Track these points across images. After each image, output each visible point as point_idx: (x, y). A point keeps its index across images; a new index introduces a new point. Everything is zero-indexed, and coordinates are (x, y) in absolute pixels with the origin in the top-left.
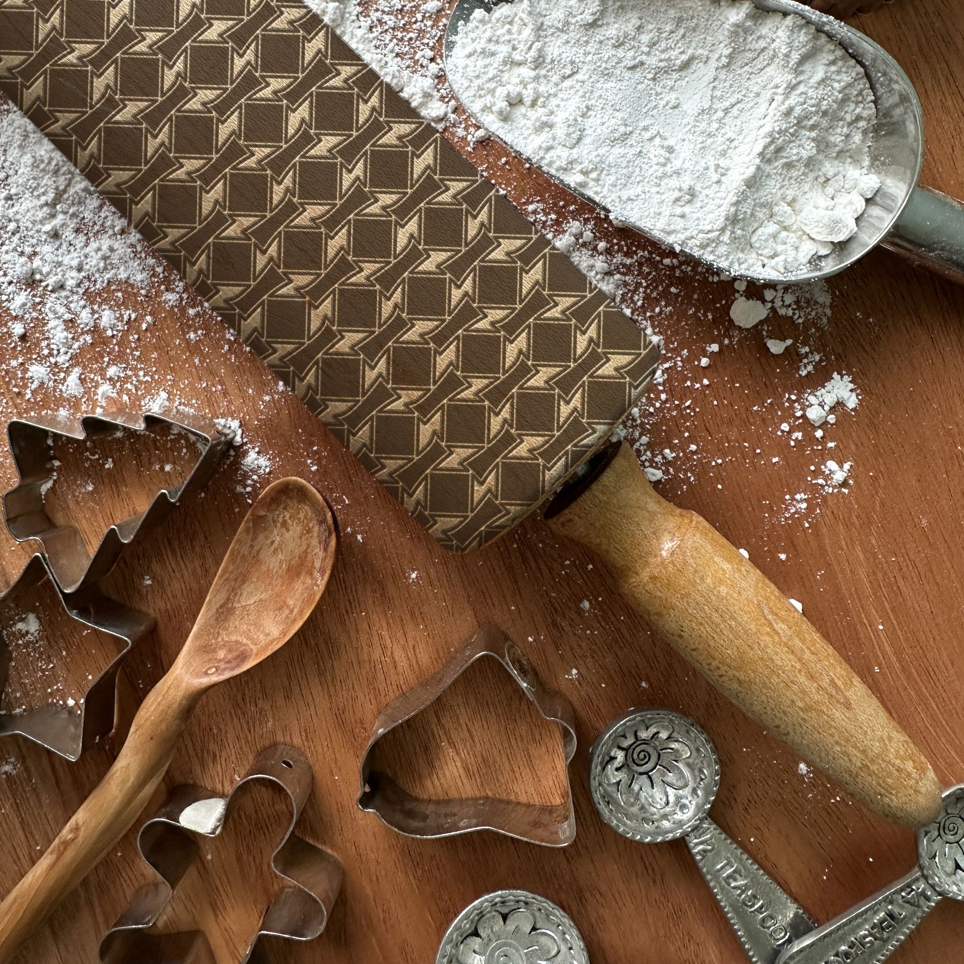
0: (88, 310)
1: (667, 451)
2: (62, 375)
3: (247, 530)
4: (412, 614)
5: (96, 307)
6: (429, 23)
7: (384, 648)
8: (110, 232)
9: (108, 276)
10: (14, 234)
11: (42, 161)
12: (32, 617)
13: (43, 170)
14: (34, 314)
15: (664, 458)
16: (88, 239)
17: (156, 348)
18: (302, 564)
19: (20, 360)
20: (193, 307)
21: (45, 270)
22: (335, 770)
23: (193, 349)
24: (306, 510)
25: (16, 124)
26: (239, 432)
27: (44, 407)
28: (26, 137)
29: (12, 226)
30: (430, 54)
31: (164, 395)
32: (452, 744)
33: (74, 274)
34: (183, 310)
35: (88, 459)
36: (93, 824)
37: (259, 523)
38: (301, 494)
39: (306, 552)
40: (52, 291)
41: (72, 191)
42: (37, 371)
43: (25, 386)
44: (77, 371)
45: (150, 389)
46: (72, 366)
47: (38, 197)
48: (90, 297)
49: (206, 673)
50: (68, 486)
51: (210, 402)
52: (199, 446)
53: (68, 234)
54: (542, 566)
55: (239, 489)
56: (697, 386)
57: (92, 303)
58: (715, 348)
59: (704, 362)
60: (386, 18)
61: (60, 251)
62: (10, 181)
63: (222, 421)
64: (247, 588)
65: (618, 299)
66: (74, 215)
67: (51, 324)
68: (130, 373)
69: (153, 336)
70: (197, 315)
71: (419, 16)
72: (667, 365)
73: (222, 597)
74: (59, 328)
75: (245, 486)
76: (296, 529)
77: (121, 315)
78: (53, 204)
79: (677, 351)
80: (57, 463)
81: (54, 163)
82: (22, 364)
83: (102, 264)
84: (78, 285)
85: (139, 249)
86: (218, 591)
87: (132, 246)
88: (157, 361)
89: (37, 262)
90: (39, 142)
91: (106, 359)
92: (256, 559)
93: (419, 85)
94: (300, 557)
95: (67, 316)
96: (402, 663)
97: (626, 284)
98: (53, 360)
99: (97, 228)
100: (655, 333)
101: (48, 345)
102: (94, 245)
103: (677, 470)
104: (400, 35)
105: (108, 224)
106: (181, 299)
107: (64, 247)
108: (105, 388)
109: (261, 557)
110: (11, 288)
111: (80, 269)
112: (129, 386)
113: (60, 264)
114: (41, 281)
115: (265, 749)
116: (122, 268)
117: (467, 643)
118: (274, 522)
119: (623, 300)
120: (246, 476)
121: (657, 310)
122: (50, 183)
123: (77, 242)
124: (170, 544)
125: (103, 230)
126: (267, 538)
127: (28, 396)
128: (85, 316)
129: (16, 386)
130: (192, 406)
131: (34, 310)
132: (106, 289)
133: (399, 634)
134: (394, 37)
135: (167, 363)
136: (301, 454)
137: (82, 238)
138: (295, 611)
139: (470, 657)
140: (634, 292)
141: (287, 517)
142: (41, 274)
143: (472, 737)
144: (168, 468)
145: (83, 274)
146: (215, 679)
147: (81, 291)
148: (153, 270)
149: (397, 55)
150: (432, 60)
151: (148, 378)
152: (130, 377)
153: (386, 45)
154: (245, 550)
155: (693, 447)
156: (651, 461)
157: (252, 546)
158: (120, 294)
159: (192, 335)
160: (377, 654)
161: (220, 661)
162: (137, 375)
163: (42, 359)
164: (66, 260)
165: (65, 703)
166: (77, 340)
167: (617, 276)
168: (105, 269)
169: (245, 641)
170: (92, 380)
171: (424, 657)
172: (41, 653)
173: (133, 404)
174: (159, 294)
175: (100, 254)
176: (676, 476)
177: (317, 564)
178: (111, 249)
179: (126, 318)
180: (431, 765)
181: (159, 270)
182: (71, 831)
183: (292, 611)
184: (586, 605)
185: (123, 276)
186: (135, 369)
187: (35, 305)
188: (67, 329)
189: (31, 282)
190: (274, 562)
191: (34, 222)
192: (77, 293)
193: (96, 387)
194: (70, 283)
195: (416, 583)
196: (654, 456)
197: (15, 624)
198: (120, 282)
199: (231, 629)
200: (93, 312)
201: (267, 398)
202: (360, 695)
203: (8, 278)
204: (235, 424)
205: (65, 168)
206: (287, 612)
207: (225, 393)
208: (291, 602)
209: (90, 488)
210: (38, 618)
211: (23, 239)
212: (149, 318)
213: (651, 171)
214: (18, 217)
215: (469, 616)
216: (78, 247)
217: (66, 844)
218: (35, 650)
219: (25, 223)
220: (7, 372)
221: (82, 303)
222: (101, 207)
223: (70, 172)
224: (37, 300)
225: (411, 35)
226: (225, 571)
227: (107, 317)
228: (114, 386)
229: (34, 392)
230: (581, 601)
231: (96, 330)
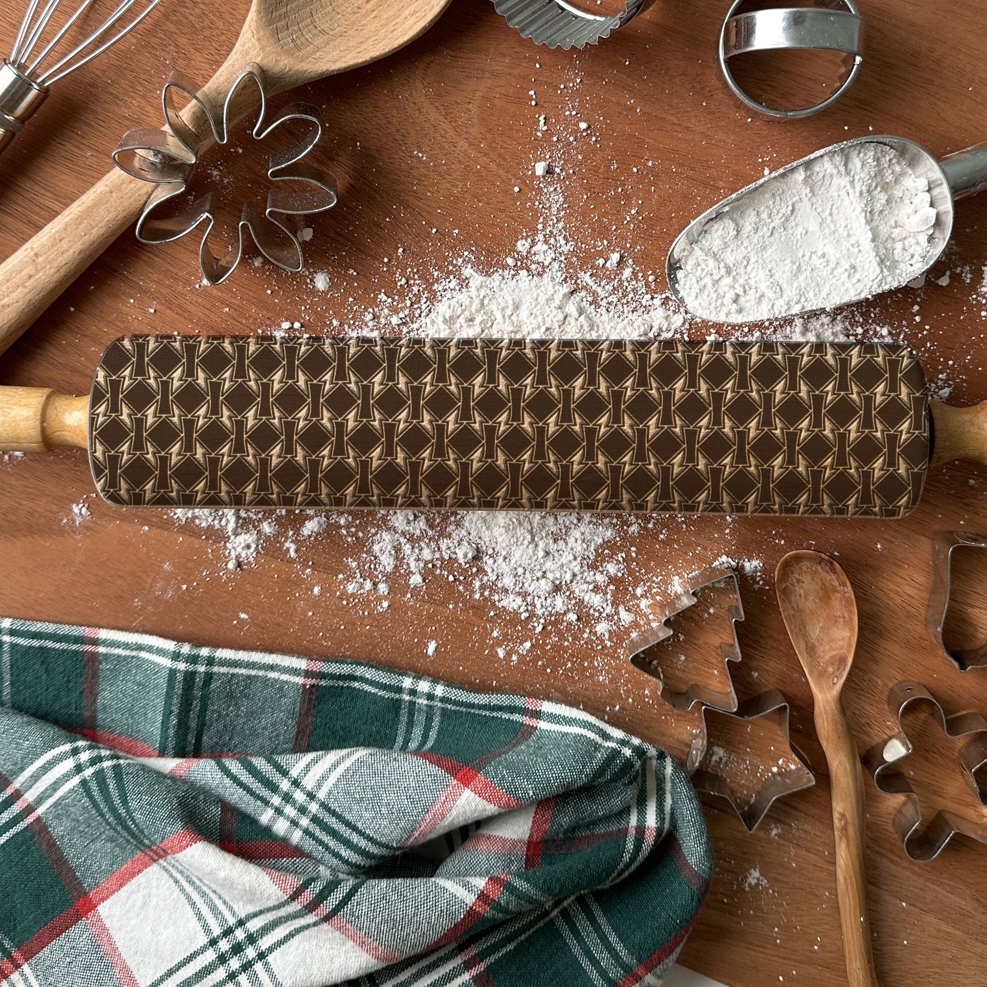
0: (598, 574)
1: (940, 376)
2: (616, 617)
3: (783, 601)
4: (896, 565)
5: (601, 569)
6: (634, 283)
7: (897, 594)
8: (573, 526)
9: (592, 549)
10: (524, 574)
11: (509, 525)
12: (716, 749)
13: (513, 528)
14: (573, 602)
15: (942, 380)
16: (565, 540)
17: (649, 560)
18: (826, 591)
19: (588, 631)
20: (649, 523)
21: (558, 575)
22: (931, 672)
23: (667, 542)
24: (805, 565)
25: (474, 519)
26: (730, 560)
27: (621, 642)
28: (485, 521)
29: (520, 570)
30: (649, 296)
31: (676, 578)
32: (973, 606)
33: (574, 563)
34: (645, 528)
35: (668, 645)
36: (849, 806)
37: (786, 592)
38: (798, 558)
39: (823, 584)
40: (571, 582)
41: (535, 525)
42: (602, 628)
43: (603, 641)
44: (621, 609)
45: (666, 582)
46: (617, 608)
47: (522, 544)
48: (593, 567)
49: (834, 684)
50: (672, 668)
51: (700, 559)
52: (717, 585)
53: (553, 547)
54: (934, 483)
55: (756, 587)
56: (925, 332)
57: (597, 569)
58: (916, 308)
59: (918, 319)
60: (610, 299)
61: (556, 559)
62: (496, 550)
63: (717, 563)
64: (809, 628)
65: (849, 328)
66: (547, 535)
67: (586, 599)
68: (648, 584)
69: (643, 555)
70: (655, 524)
71: (626, 284)
72: (902, 337)
73: (802, 645)
74: (593, 597)
75: (758, 583)
76: (807, 578)
77: (617, 560)
78: (533, 539)
79: (900, 326)
80: (655, 662)
81: (514, 520)
82: (590, 632)
83: (585, 546)
84: (582, 567)
85: (595, 521)
86: (798, 643)
87: (590, 522)
88: (656, 565)
89: (550, 576)
90: (494, 517)
91: (630, 589)
92: (800, 611)
93: (658, 317)
94: (822, 589)
95: (591, 587)
96: (913, 592)
97: (846, 317)
98: (604, 615)
99: (563, 531)
100: (882, 327)
101: (595, 610)
102: (571, 541)
103: (953, 380)
104: (625, 301)
105: (568, 522)
106: (640, 524)
107: (556, 554)
108: (644, 603)
109: (801, 606)
110: (549, 601)
111: (575, 559)
112: (655, 590)
113: (562, 566)
114: (561, 583)
115: (889, 697)
116: (596, 538)
117: (936, 553)
118: (793, 585)
119: (852, 326)
120: (753, 578)
121: (872, 315)
122: (523, 531)
123: (560, 547)
124: (748, 646)
125: (568, 528)
126: (796, 596)
127: (609, 644)
128: (600, 578)
129: (597, 646)
130: (695, 570)
131: (571, 600)
132: (598, 555)
133: (899, 580)
134: (623, 304)
135: (662, 562)
136: (771, 542)
137: (561, 543)
138: (846, 615)
139: (946, 556)
140: (853, 317)
141: (797, 576)
142: (557, 579)
143: (978, 593)
144: (712, 611)
145: (579, 559)
146: (841, 682)
147: (585, 568)
148: (611, 523)
149: (633, 311)
150: (652, 298)
151: (660, 578)
152: (650, 586)
153: (623, 312)
154: (791, 612)
155: (951, 362)
156: (937, 387)
157: (793, 607)
158: (606, 551)
159: (662, 536)
160: (898, 599)
161: (833, 673)
162: (653, 582)
163: (598, 620)
164: (564, 560)
165: (772, 773)
166: (607, 593)
167: (839, 317)
168: (588, 546)
169: (834, 653)
170: (633, 605)
171: (921, 579)
172: (737, 762)
173: (664, 596)
174: (626, 532)
175: (579, 542)
176: (955, 383)
177: (836, 583)
178: (583, 534)
179: (621, 559)
180: (972, 625)
181: (615, 521)
182: (840, 820)
183: (844, 617)
184: (972, 482)
185: (600, 541)
186: (649, 580)
187: (569, 597)
188: (596, 593)
189: (557, 589)
190: (809, 604)
191: (530, 559)
192: (584, 571)
193: (638, 606)
194: (577, 570)
195: (884, 549)
196: (936, 383)
197: (710, 761)
198: (601, 545)
199: (822, 654)
200: (602, 572)
201: (727, 531)
202: (908, 626)
203: (543, 598)
204: (724, 558)
205: (521, 517)
206: (841, 620)
207: (705, 548)
208: (839, 614)
209: (683, 658)
210: (718, 746)
211: (532, 571)
212: (633, 549)
213: (825, 273)
214: (518, 563)
215: (924, 539)
216: (563, 548)
217: (845, 828)
218: (732, 763)
219: (525, 562)
220: (586, 643)
221: (592, 573)
222: (556, 518)
223: (526, 517)
224: (568, 593)
225: (630, 296)
226: (791, 631)
227: (612, 568)
228: (647, 598)
229: (610, 639)
230: (968, 482)
231: (612, 580)
